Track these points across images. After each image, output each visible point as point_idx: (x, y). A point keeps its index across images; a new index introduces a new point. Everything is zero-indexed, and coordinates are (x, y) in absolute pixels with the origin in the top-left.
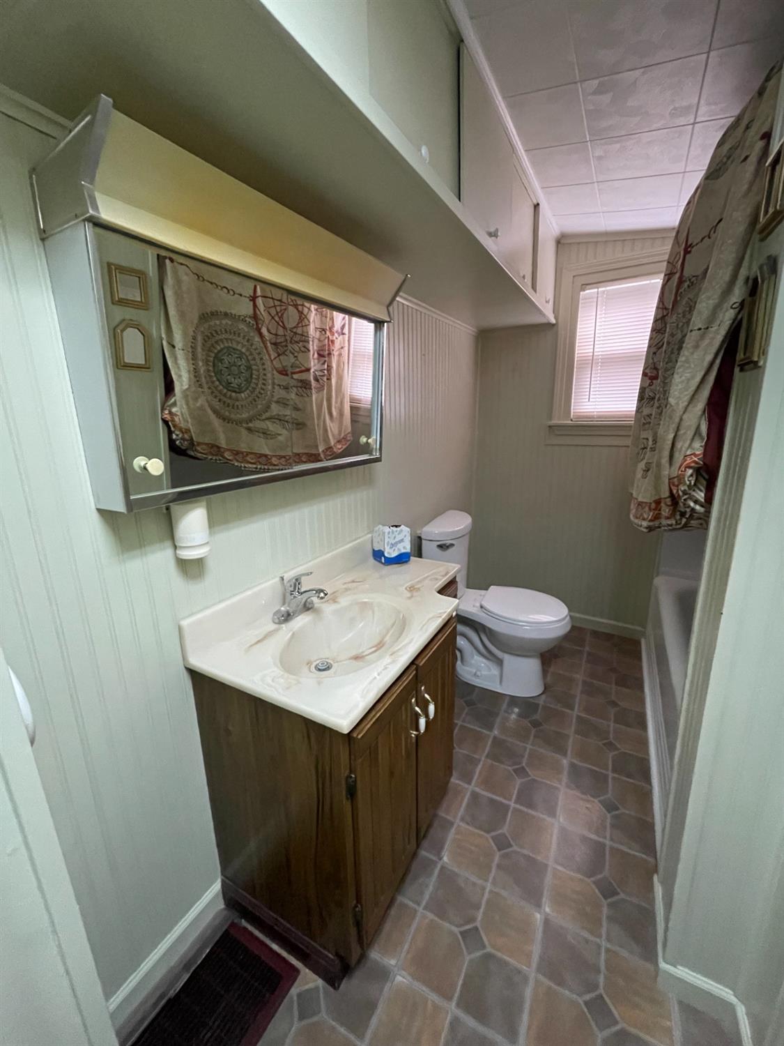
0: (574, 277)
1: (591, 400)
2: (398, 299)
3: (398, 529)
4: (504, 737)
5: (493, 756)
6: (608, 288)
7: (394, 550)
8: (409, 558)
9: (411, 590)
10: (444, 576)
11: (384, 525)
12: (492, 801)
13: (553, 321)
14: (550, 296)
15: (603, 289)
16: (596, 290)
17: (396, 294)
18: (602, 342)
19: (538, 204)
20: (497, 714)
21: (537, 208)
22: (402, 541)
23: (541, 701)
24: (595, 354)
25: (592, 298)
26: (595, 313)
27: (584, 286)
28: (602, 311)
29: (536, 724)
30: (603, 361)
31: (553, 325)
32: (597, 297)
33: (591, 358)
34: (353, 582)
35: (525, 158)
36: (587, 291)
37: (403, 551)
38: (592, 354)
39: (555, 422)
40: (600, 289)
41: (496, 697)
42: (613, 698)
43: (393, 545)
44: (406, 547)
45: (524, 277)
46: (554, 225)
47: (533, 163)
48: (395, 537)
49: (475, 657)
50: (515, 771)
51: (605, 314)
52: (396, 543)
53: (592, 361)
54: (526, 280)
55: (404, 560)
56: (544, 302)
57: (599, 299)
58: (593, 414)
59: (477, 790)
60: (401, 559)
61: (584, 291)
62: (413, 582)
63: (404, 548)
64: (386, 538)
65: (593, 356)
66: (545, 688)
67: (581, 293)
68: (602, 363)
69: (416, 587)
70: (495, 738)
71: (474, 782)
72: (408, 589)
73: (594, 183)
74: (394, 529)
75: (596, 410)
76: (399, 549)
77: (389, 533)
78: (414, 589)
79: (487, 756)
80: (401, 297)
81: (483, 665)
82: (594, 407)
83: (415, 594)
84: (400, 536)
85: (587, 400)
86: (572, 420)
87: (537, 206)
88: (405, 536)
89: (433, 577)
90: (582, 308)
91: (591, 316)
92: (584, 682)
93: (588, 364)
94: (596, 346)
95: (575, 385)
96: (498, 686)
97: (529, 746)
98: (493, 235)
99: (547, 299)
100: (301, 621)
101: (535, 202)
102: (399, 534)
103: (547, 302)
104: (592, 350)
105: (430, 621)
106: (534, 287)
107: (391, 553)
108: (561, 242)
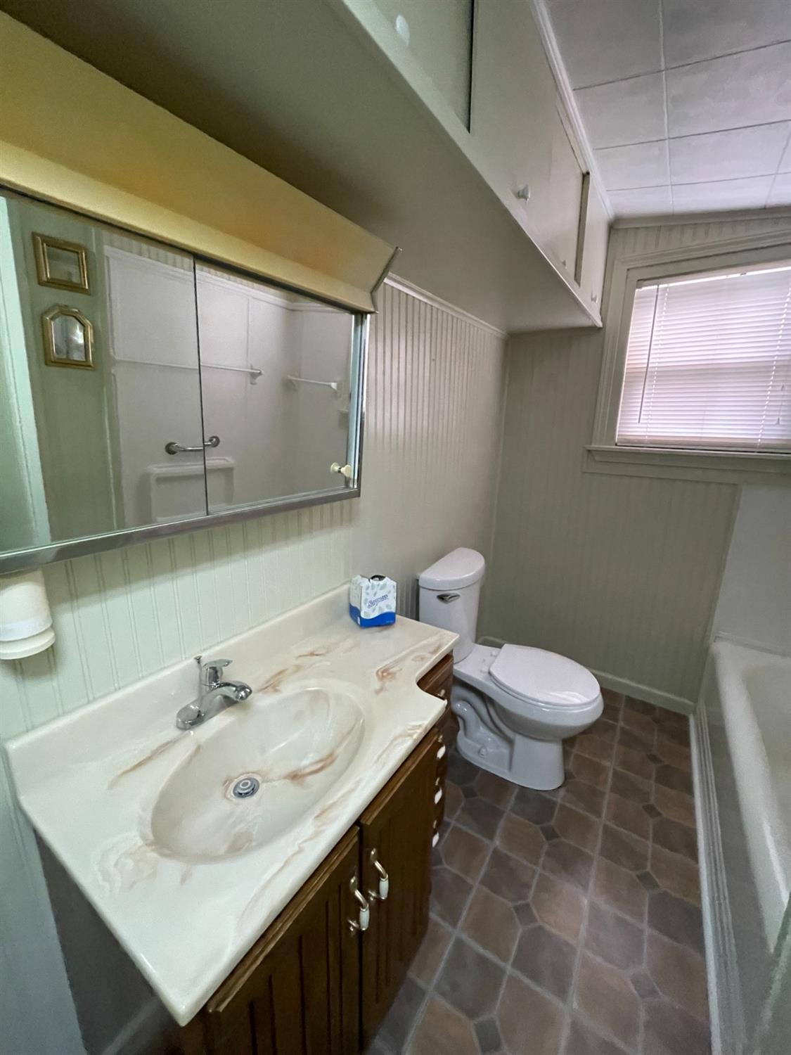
0: (628, 270)
1: (641, 421)
2: (386, 280)
3: (381, 583)
4: (505, 852)
5: (491, 883)
6: (671, 285)
7: (374, 610)
8: (394, 619)
9: (383, 676)
10: (435, 652)
11: (363, 576)
12: (482, 960)
13: (600, 324)
14: (598, 293)
15: (665, 285)
16: (656, 287)
17: (384, 274)
18: (659, 351)
19: (588, 173)
20: (501, 814)
21: (586, 178)
22: (385, 597)
23: (559, 799)
24: (650, 365)
25: (652, 297)
26: (653, 316)
27: (641, 282)
28: (662, 312)
29: (551, 835)
30: (660, 374)
31: (600, 329)
32: (657, 296)
33: (645, 370)
34: (312, 654)
35: (573, 99)
36: (644, 289)
37: (386, 610)
38: (646, 365)
39: (594, 446)
40: (661, 286)
41: (501, 785)
42: (652, 800)
43: (372, 603)
44: (390, 605)
45: (564, 263)
46: (607, 201)
47: (584, 111)
48: (375, 594)
49: (481, 728)
50: (517, 909)
51: (666, 316)
52: (376, 601)
53: (645, 375)
54: (566, 268)
55: (388, 622)
56: (590, 300)
57: (659, 298)
58: (644, 438)
59: (464, 937)
60: (385, 621)
61: (640, 288)
62: (387, 662)
63: (388, 606)
64: (364, 594)
65: (647, 367)
66: (566, 778)
67: (637, 290)
68: (657, 377)
69: (391, 670)
70: (495, 852)
71: (460, 924)
72: (380, 673)
73: (665, 140)
74: (375, 582)
75: (648, 434)
76: (380, 608)
77: (368, 588)
78: (389, 674)
79: (483, 882)
80: (391, 278)
81: (489, 739)
82: (645, 430)
83: (388, 684)
84: (382, 591)
85: (637, 421)
86: (616, 445)
87: (586, 176)
88: (389, 592)
89: (417, 654)
90: (637, 308)
91: (646, 319)
92: (615, 773)
93: (641, 377)
94: (651, 356)
95: (623, 403)
96: (506, 771)
97: (539, 870)
98: (521, 195)
99: (593, 296)
100: (218, 723)
101: (585, 171)
102: (381, 589)
103: (594, 299)
104: (646, 361)
105: (395, 743)
106: (577, 278)
107: (368, 613)
108: (615, 227)
